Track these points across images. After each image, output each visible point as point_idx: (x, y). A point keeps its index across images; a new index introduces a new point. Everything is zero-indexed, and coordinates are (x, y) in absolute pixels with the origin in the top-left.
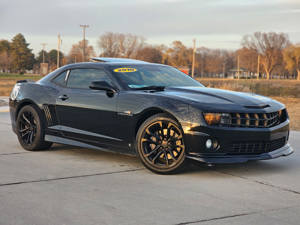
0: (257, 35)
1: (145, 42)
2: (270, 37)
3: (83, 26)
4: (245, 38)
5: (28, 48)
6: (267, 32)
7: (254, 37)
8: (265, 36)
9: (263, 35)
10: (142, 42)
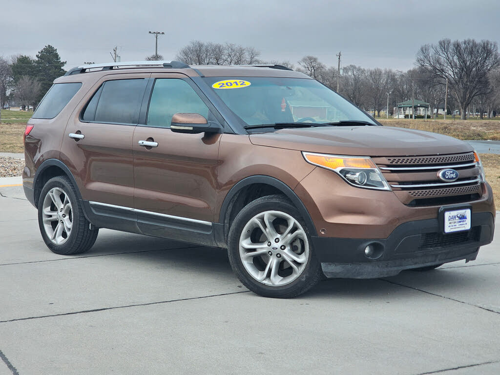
0: (444, 45)
1: (256, 58)
2: (466, 48)
3: (154, 33)
4: (424, 50)
5: (63, 70)
6: (461, 40)
7: (439, 49)
8: (457, 46)
9: (454, 45)
10: (252, 58)
